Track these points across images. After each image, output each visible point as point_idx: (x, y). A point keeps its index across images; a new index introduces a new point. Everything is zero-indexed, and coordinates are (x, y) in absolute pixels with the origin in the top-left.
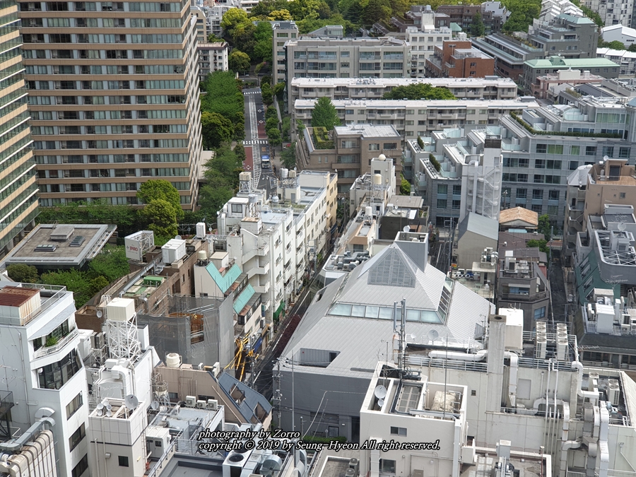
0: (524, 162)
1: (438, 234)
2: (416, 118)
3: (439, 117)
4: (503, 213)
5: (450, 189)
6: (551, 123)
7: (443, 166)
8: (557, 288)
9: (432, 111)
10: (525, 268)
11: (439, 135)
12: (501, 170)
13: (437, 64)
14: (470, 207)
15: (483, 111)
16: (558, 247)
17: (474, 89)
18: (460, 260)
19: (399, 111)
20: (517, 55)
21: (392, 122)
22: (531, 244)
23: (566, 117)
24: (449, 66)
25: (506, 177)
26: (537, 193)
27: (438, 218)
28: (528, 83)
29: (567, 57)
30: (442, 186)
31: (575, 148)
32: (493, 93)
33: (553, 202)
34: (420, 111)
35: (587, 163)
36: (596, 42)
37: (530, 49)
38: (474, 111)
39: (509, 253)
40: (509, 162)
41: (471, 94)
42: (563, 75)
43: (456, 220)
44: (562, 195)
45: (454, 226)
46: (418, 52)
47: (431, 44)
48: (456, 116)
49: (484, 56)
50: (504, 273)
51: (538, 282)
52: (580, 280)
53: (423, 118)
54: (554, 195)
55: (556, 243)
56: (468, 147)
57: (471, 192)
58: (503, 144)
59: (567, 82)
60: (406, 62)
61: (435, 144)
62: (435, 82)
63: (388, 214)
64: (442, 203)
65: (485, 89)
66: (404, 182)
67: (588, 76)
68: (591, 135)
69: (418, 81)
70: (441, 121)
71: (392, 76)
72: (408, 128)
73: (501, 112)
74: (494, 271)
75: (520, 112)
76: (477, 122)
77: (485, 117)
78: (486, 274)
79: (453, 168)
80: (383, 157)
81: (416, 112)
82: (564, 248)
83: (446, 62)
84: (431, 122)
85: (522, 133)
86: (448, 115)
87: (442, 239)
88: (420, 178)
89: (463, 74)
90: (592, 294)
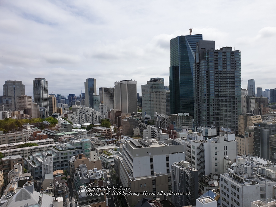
0: (58, 158)
1: (36, 182)
2: (27, 152)
3: (34, 150)
4: (54, 172)
5: (39, 169)
6: (64, 148)
7: (36, 163)
8: (70, 188)
9: (32, 149)
10: (61, 185)
11: (34, 155)
12: (52, 161)
13: (32, 137)
14: (45, 172)
15: (46, 147)
16: (69, 178)
17: (43, 142)
18: (44, 188)
19: (22, 151)
20: (53, 133)
21: (20, 154)
22: (62, 179)
23: (67, 146)
24: (35, 138)
25: (54, 163)
26: (62, 165)
27: (36, 177)
28: (57, 139)
29: (65, 132)
30: (36, 168)
31: (70, 153)
32: (48, 143)
33: (67, 167)
34: (28, 150)
35: (74, 156)
36: (72, 128)
37: (56, 131)
38: (43, 148)
39: (57, 182)
40: (54, 159)
41: (42, 144)
42: (65, 136)
43: (41, 177)
44: (69, 165)
45: (41, 179)
46: (26, 135)
47: (30, 133)
48: (39, 150)
49: (45, 134)
50: (56, 188)
51: (65, 188)
52: (76, 184)
53: (29, 151)
54: (67, 165)
55: (69, 177)
56: (43, 157)
57: (45, 168)
58: (52, 155)
59: (66, 138)
60: (23, 138)
61: (33, 157)
62: (32, 142)
63: (20, 180)
64: (37, 173)
65: (46, 142)
66: (25, 169)
67: (71, 136)
68: (74, 149)
69: (27, 142)
70: (34, 152)
71: (19, 142)
72: (25, 155)
73: (51, 147)
74: (53, 188)
75: (56, 146)
76: (45, 150)
77: (47, 149)
78: (51, 189)
79: (39, 163)
80: (18, 164)
81: (27, 150)
82: (71, 177)
83: (34, 136)
84: (32, 152)
85: (57, 151)
86: (36, 150)
87: (38, 183)
88: (30, 168)
89: (40, 139)
90: (79, 188)
